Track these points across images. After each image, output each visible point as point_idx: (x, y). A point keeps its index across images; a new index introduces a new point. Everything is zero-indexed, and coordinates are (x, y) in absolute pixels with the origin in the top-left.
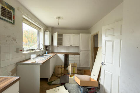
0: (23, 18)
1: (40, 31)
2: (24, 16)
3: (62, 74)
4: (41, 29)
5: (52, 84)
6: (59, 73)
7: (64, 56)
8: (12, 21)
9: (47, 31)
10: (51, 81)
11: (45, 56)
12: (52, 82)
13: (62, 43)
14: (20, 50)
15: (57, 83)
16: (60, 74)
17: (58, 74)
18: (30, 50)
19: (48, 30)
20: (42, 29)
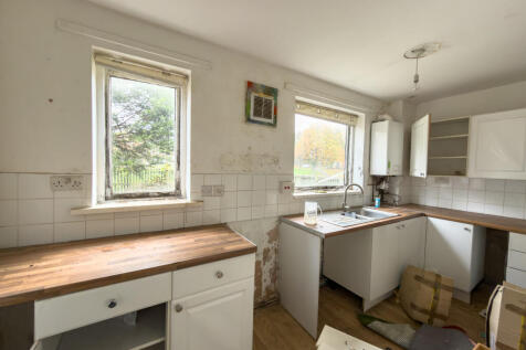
0: (298, 102)
1: (354, 126)
2: (298, 98)
3: (433, 313)
4: (357, 116)
5: (370, 325)
6: (419, 304)
7: (470, 236)
8: (271, 121)
9: (383, 120)
10: (375, 315)
11: (367, 214)
12: (373, 319)
13: (464, 162)
14: (286, 186)
15: (392, 338)
16: (424, 311)
17: (413, 306)
18: (318, 188)
19: (385, 116)
20: (362, 116)
